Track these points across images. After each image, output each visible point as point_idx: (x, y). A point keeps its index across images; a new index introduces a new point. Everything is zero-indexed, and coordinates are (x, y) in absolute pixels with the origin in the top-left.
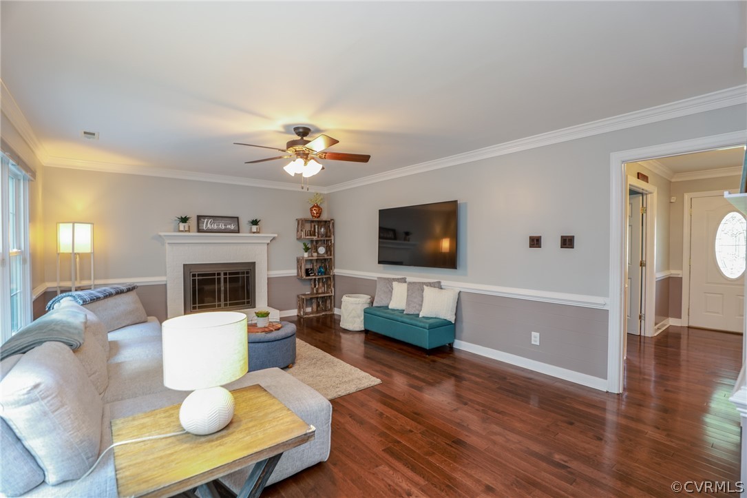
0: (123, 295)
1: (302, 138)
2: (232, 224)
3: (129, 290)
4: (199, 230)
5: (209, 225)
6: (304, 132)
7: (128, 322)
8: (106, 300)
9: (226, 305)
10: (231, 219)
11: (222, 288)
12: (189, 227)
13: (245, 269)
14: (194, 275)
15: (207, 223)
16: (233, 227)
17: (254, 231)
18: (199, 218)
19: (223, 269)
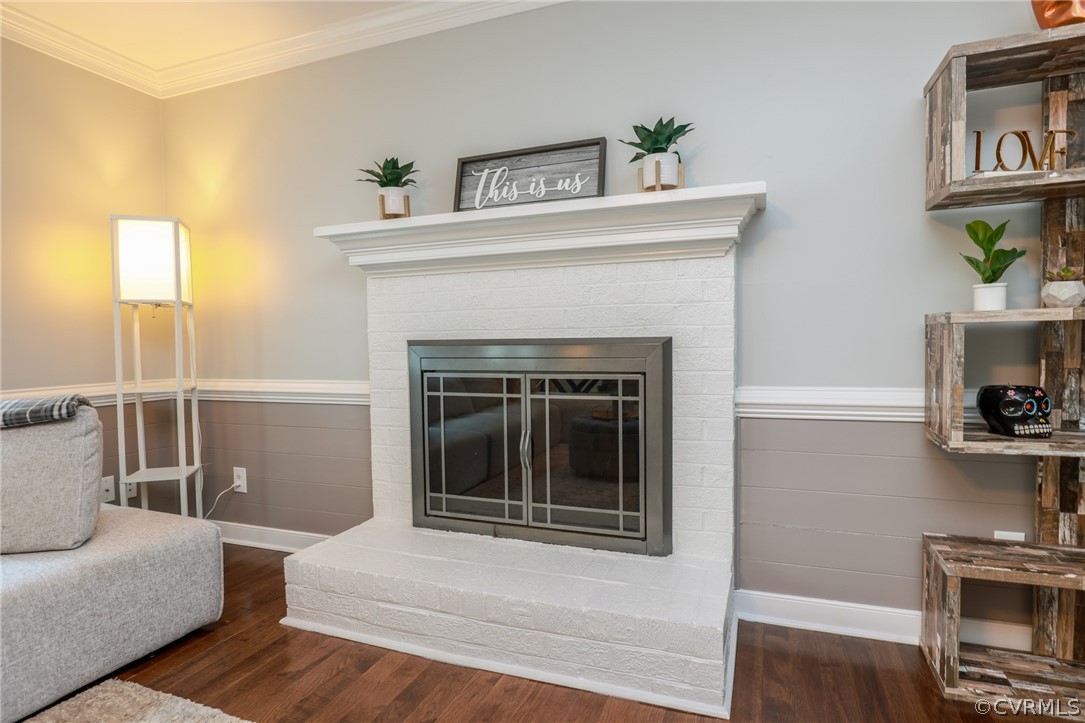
4: (459, 205)
5: (492, 192)
9: (540, 515)
10: (573, 154)
11: (525, 444)
12: (407, 199)
13: (617, 368)
14: (433, 385)
15: (487, 186)
16: (579, 184)
17: (650, 181)
18: (465, 165)
19: (530, 365)
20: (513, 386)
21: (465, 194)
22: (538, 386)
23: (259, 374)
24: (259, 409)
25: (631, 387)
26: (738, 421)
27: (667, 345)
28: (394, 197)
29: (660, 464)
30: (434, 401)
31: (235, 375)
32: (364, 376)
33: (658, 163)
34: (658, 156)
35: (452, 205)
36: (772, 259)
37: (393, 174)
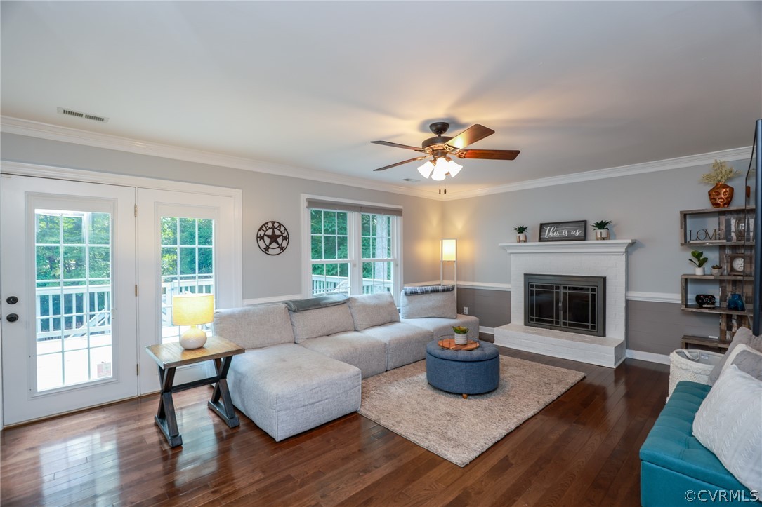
0: (438, 294)
1: (439, 136)
2: (578, 230)
3: (444, 291)
4: (541, 240)
5: (551, 234)
6: (441, 128)
7: (434, 315)
8: (423, 295)
9: (564, 324)
10: (577, 224)
11: (560, 304)
12: (526, 236)
13: (590, 285)
14: (532, 286)
15: (549, 232)
16: (578, 233)
17: (599, 236)
18: (542, 226)
19: (563, 282)
20: (557, 288)
21: (542, 233)
22: (565, 288)
23: (473, 281)
24: (473, 291)
25: (593, 290)
26: (627, 302)
27: (604, 279)
28: (522, 236)
29: (602, 319)
30: (532, 291)
31: (465, 280)
32: (510, 283)
33: (601, 233)
34: (602, 230)
35: (538, 239)
36: (637, 255)
37: (521, 230)
